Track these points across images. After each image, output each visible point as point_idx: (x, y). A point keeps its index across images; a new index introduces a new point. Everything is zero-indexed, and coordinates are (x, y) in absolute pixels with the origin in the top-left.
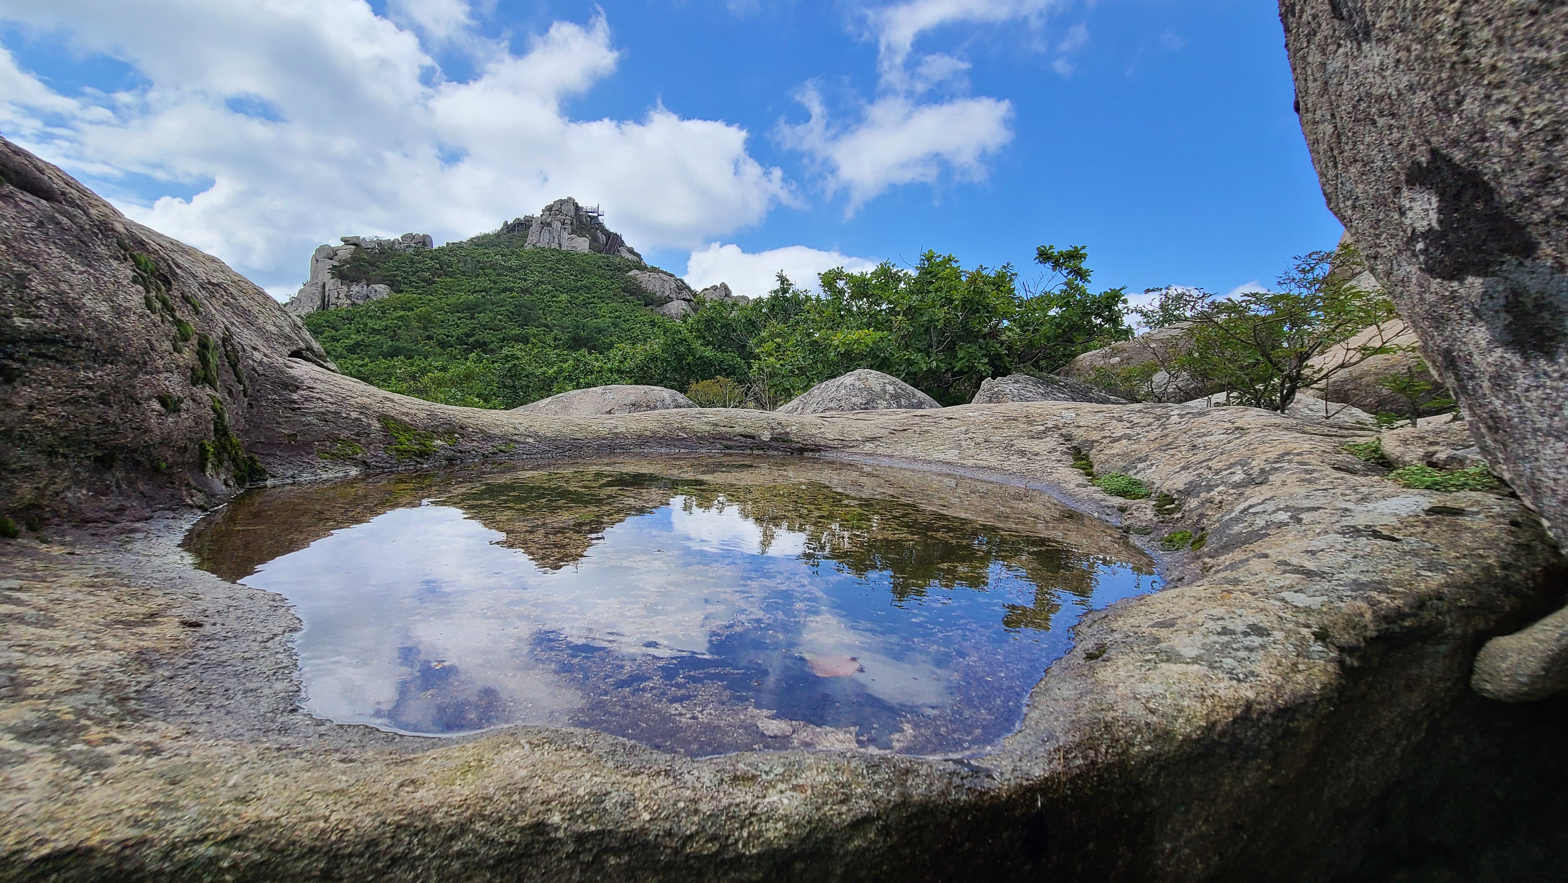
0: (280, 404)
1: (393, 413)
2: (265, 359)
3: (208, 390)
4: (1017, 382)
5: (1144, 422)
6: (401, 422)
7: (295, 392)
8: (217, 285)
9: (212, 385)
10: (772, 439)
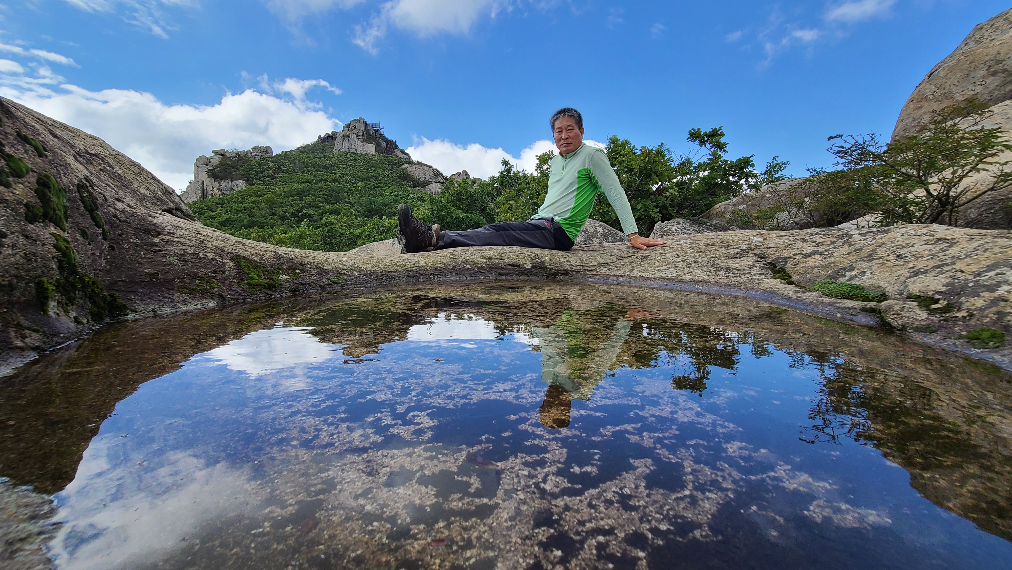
0: (142, 247)
1: (244, 254)
2: (128, 209)
3: (52, 229)
4: (678, 224)
5: (827, 241)
6: (252, 261)
7: (156, 236)
8: (95, 155)
10: (532, 267)
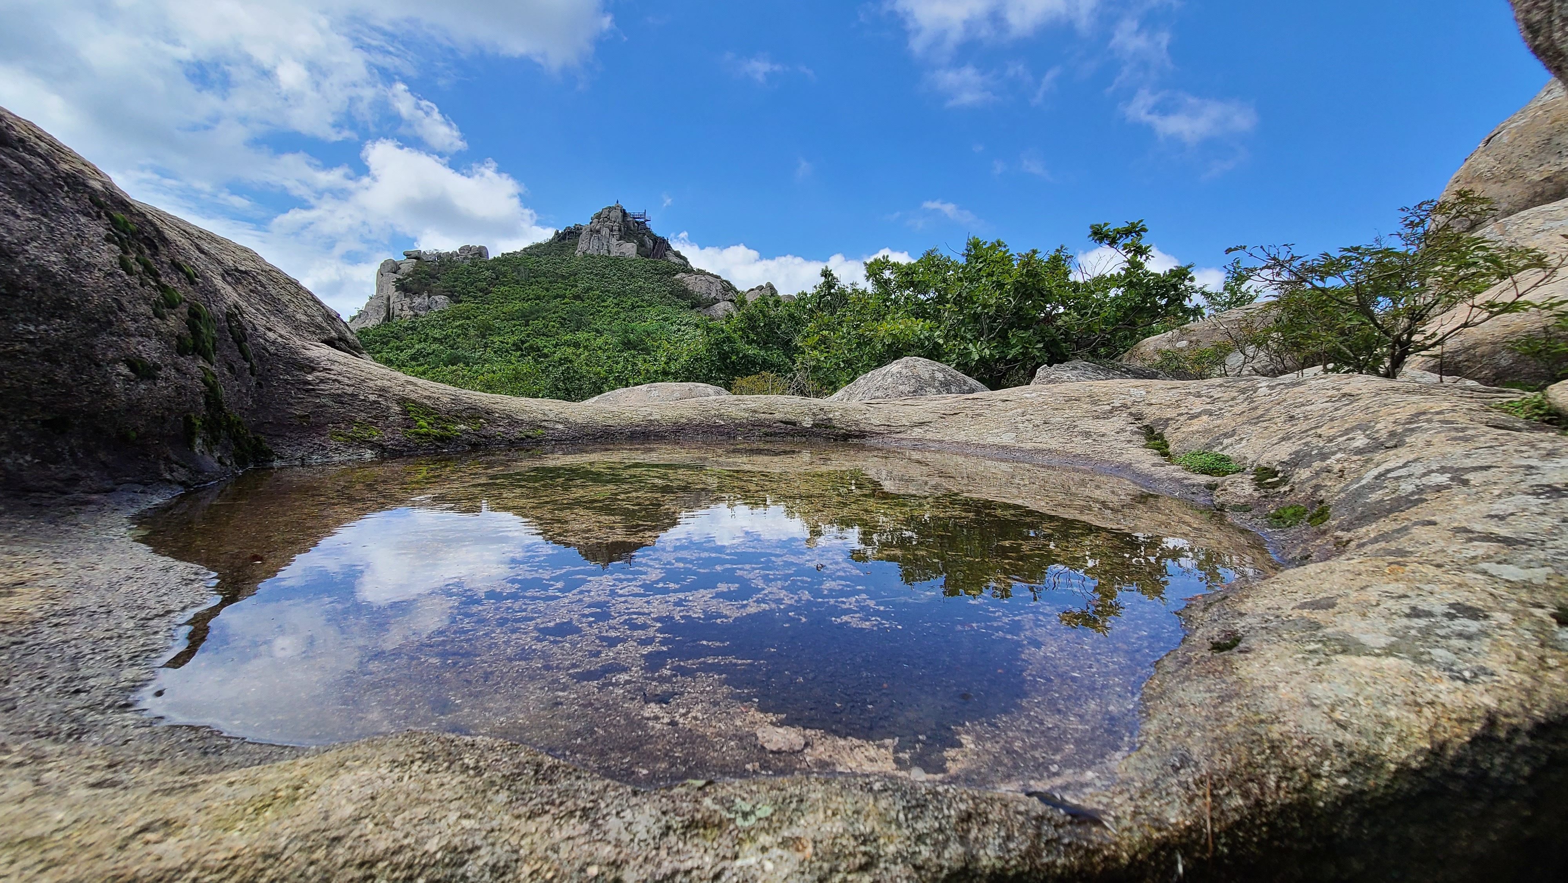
0: (292, 384)
1: (413, 396)
2: (280, 340)
3: (201, 363)
4: (1075, 368)
5: (1226, 396)
6: (421, 405)
7: (310, 373)
8: (246, 272)
9: (207, 358)
10: (814, 425)
